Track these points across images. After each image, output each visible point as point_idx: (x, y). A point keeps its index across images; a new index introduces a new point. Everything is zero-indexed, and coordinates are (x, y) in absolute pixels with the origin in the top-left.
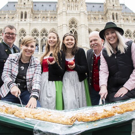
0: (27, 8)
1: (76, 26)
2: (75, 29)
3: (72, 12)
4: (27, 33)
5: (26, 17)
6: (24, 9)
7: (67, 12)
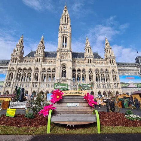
0: (41, 56)
1: (65, 68)
2: (65, 69)
3: (64, 60)
4: (40, 70)
5: (39, 61)
6: (39, 57)
7: (61, 60)
